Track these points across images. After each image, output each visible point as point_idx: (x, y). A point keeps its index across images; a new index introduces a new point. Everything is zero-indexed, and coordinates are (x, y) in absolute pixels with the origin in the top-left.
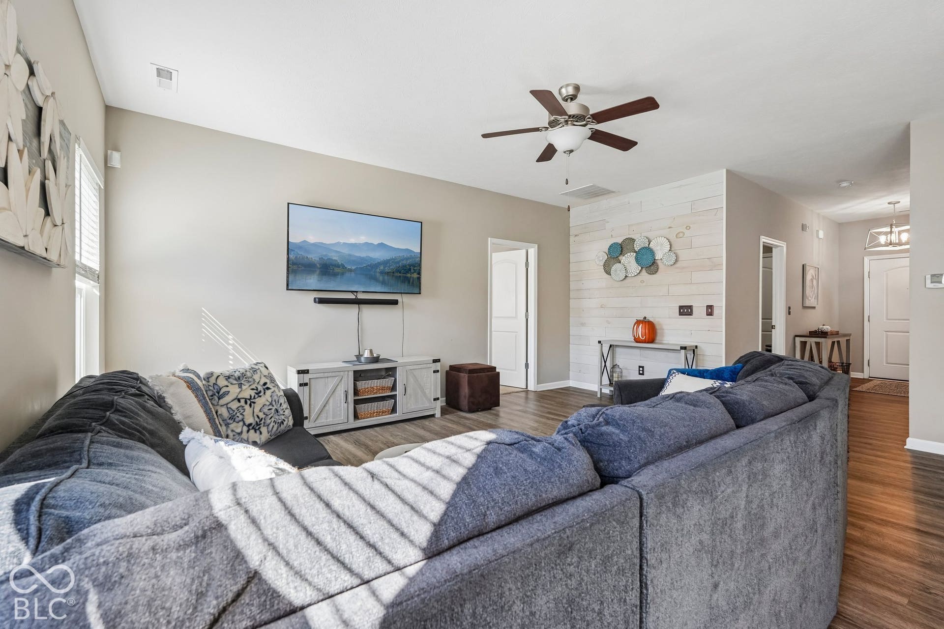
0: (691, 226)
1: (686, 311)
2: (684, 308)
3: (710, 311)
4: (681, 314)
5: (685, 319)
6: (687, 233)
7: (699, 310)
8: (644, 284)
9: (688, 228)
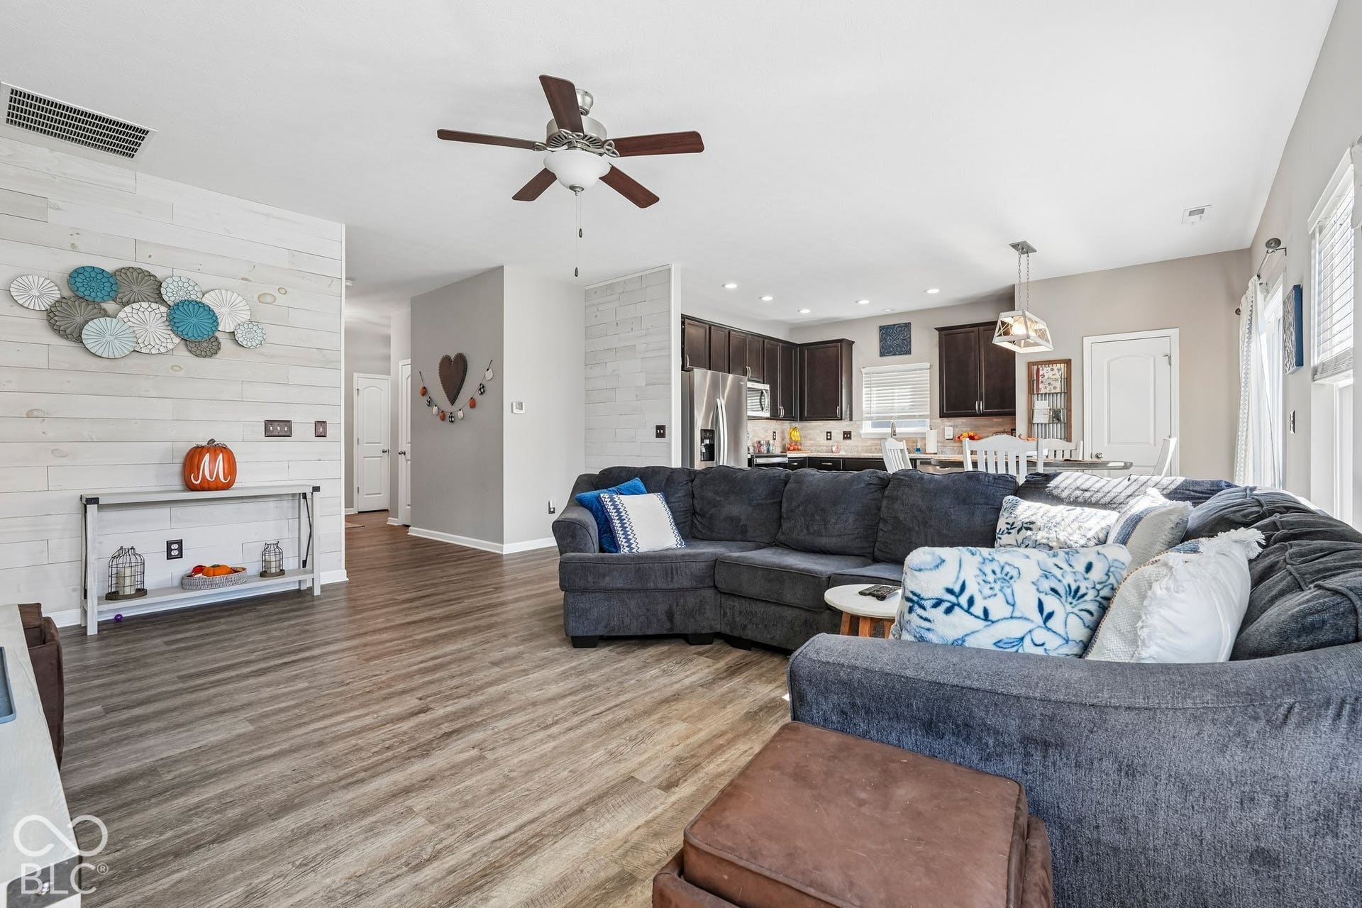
0: (289, 290)
1: (277, 429)
2: (276, 424)
3: (321, 429)
4: (268, 434)
5: (277, 446)
6: (281, 299)
7: (304, 428)
8: (181, 373)
9: (283, 291)
